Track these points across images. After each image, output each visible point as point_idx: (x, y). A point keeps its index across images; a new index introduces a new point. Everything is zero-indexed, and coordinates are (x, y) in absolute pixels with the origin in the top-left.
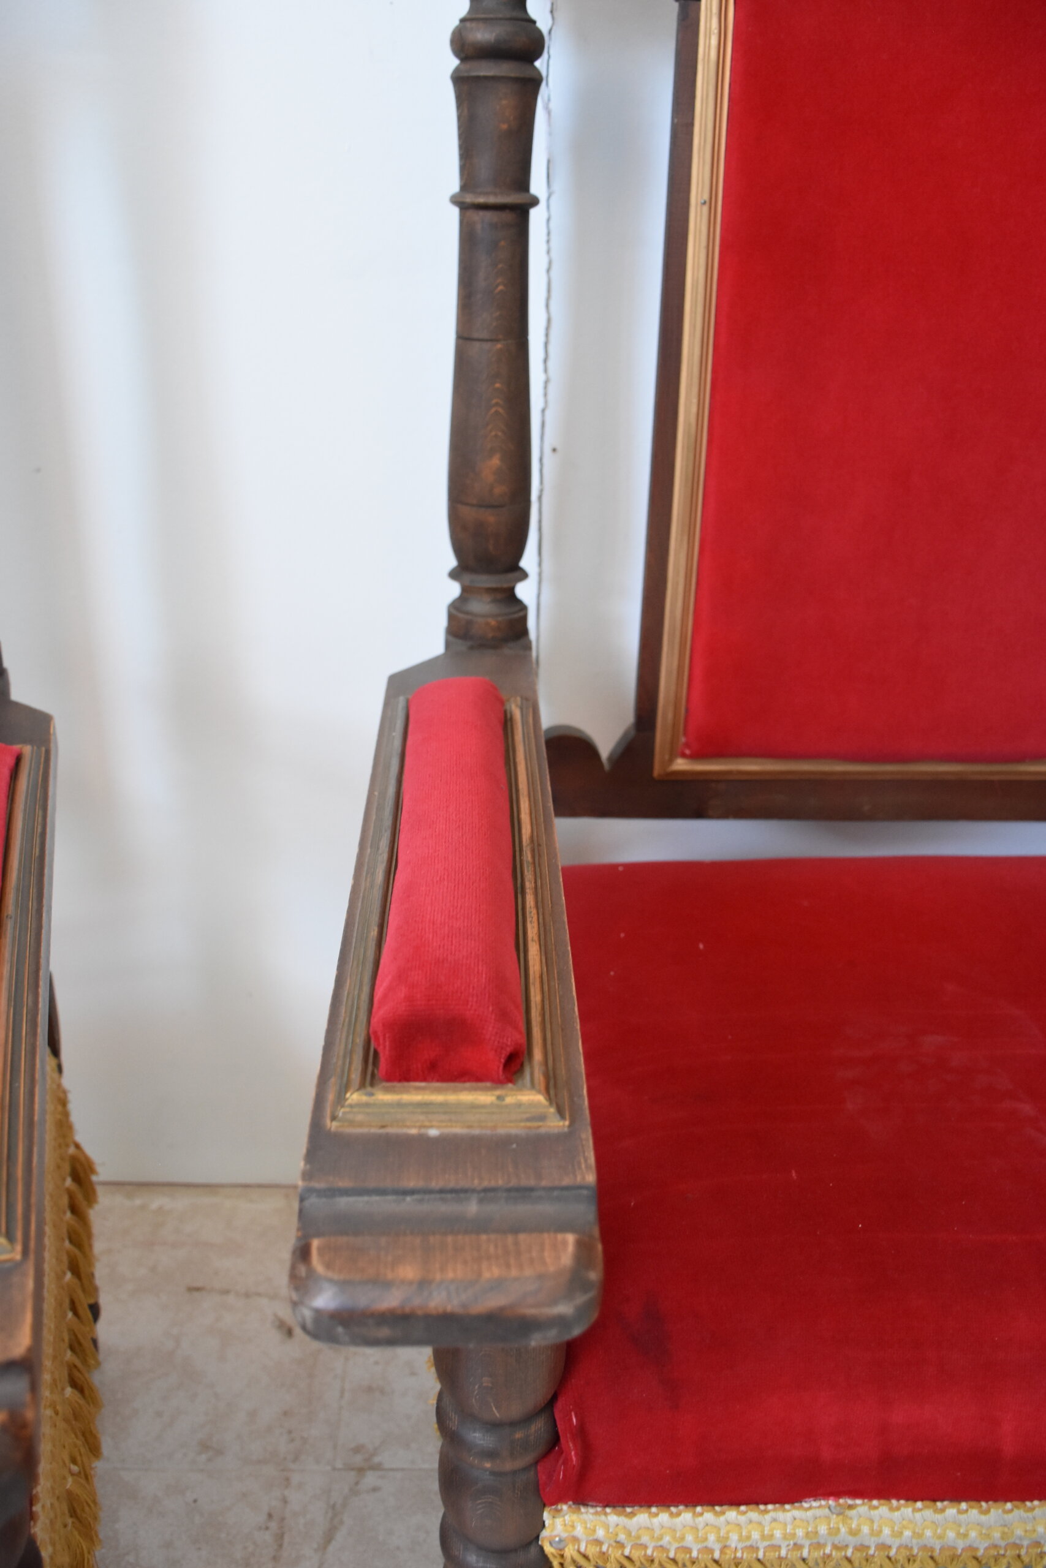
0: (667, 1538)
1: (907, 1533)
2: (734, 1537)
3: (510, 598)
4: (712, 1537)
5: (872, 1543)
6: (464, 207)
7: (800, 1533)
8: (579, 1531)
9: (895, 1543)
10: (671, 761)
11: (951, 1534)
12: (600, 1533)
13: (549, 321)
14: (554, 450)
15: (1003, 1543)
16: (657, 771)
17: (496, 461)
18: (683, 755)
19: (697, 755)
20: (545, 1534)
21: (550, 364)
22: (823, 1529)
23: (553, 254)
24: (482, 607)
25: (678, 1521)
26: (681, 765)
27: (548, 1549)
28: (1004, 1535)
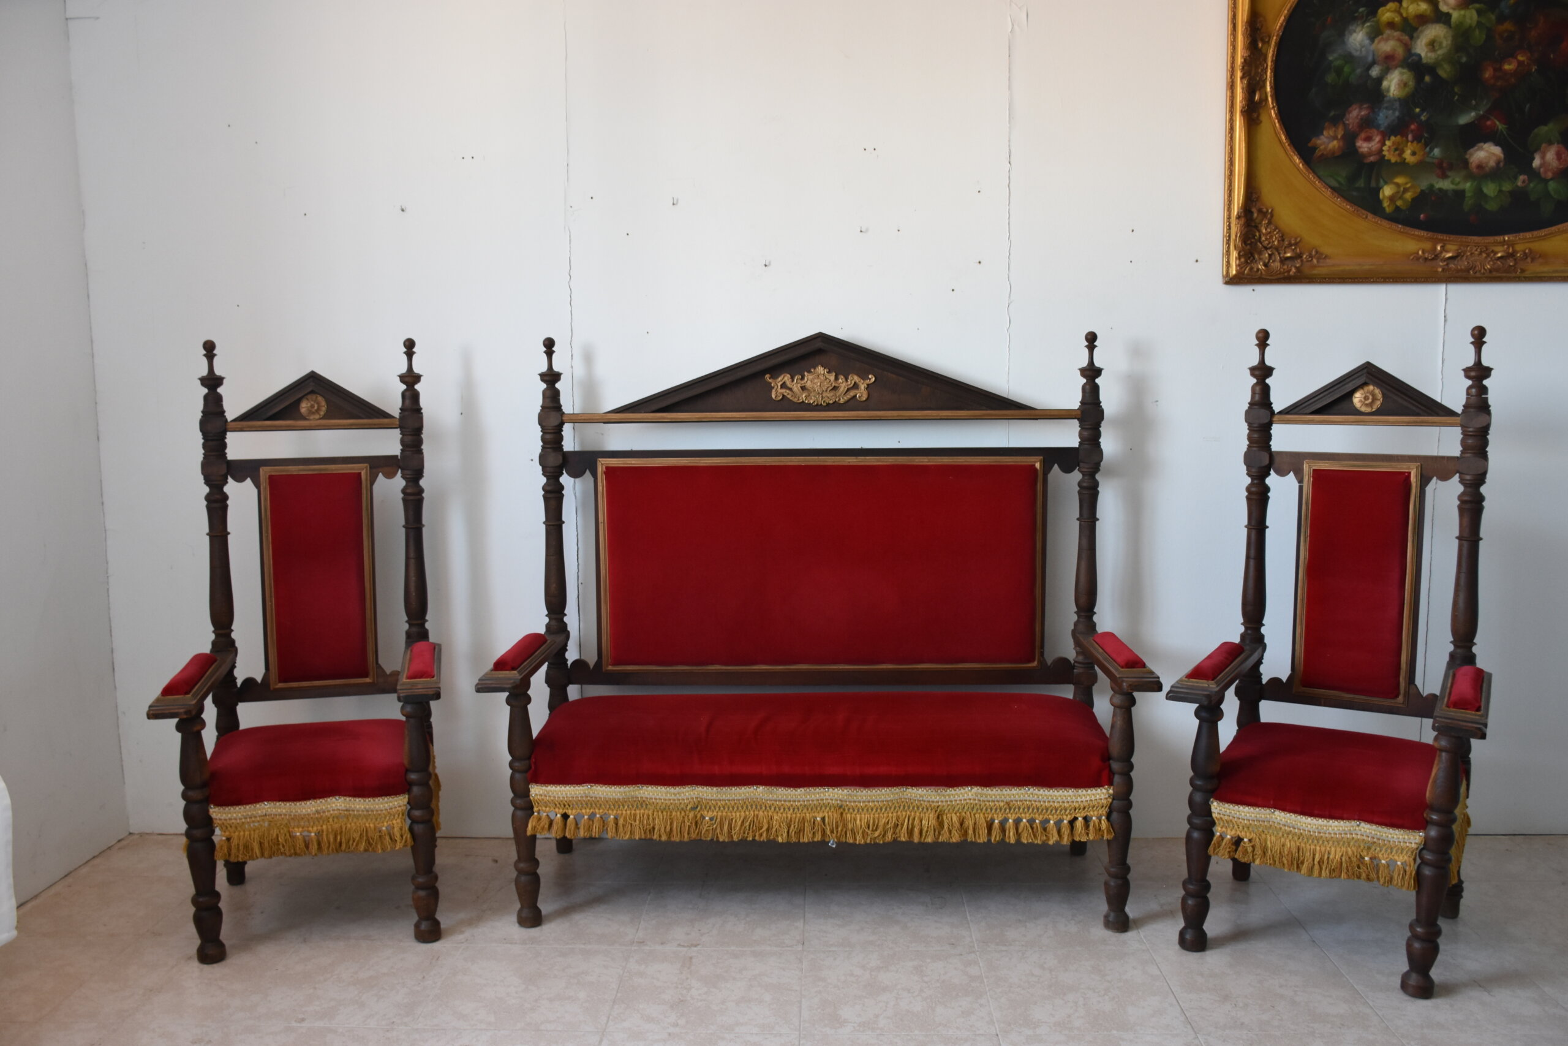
0: (555, 793)
1: (605, 794)
2: (568, 793)
3: (562, 620)
4: (564, 793)
5: (598, 796)
6: (547, 525)
7: (582, 792)
8: (537, 792)
9: (602, 796)
10: (607, 666)
11: (614, 794)
12: (541, 792)
13: (578, 549)
14: (582, 584)
15: (625, 797)
16: (604, 670)
17: (554, 585)
18: (610, 665)
19: (614, 664)
20: (531, 793)
21: (579, 560)
22: (587, 792)
23: (579, 531)
24: (554, 623)
25: (557, 789)
26: (610, 668)
27: (531, 798)
28: (625, 795)
